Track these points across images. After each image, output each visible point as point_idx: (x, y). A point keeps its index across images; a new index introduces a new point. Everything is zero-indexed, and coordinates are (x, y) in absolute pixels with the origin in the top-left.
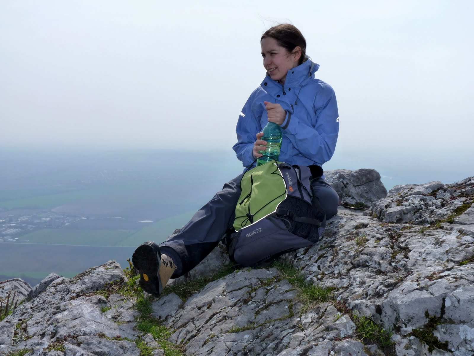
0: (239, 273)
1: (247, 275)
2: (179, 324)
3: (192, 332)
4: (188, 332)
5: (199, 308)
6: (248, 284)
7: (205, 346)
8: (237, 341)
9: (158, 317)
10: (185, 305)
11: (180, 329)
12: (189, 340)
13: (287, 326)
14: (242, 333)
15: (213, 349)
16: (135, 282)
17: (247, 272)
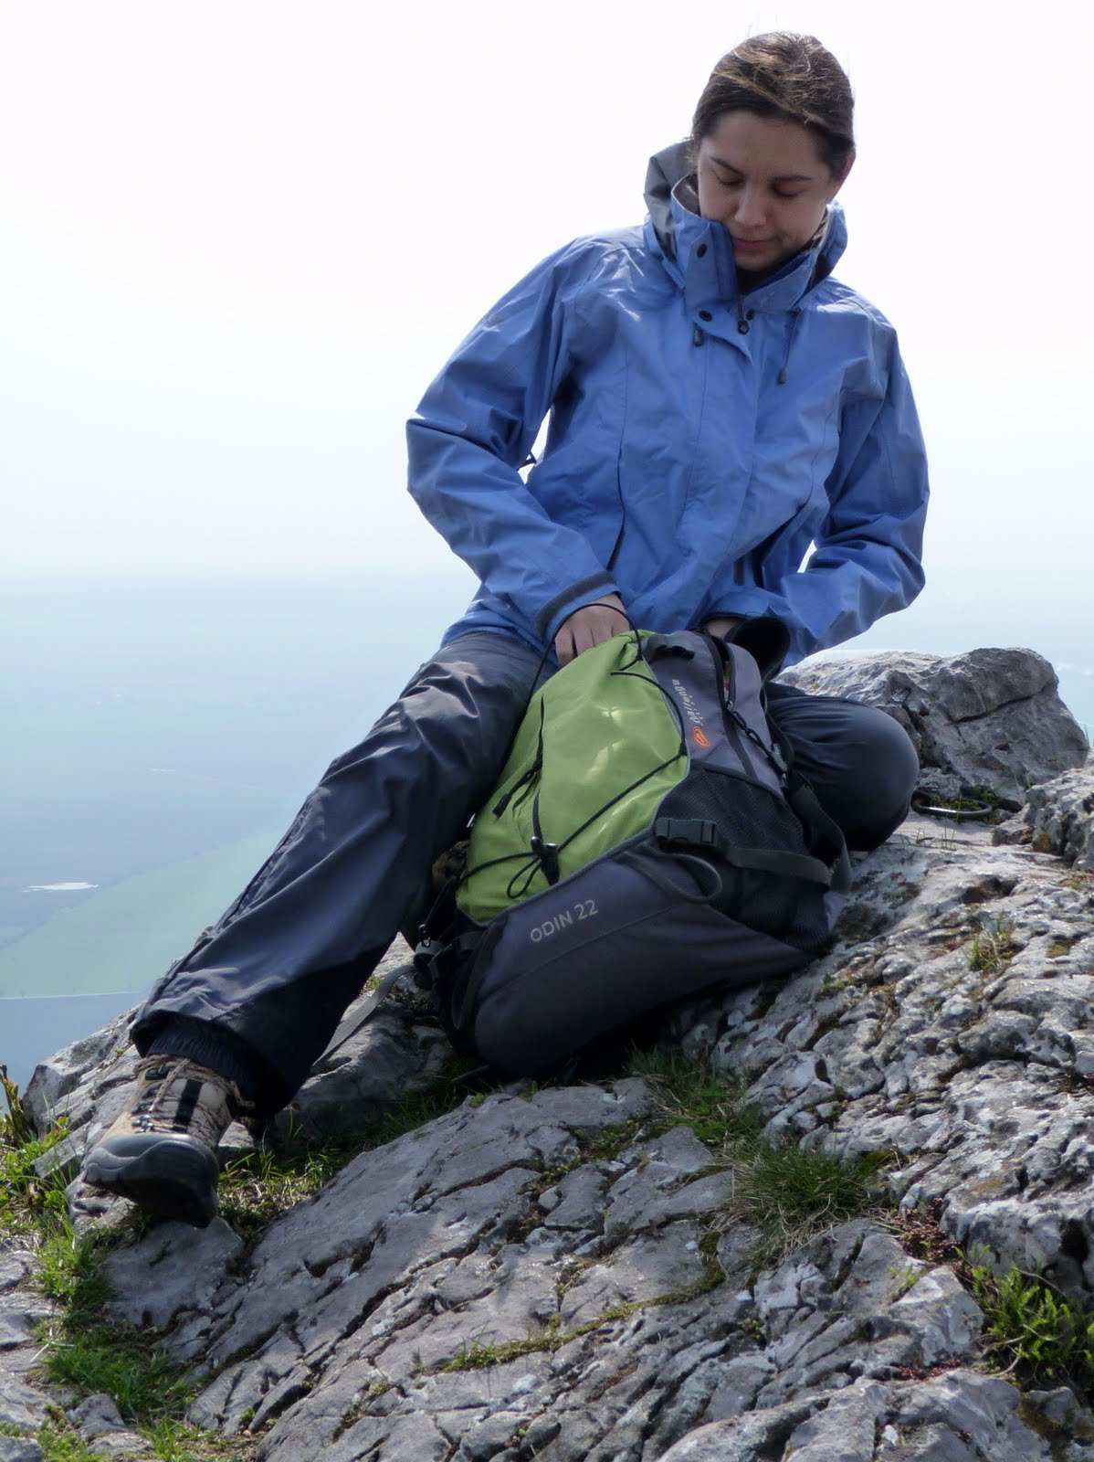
0: (484, 1110)
1: (517, 1116)
2: (233, 1342)
3: (287, 1375)
4: (271, 1376)
5: (318, 1270)
6: (526, 1153)
7: (348, 1432)
8: (486, 1405)
9: (138, 1320)
10: (257, 1260)
11: (236, 1370)
12: (276, 1410)
13: (697, 1330)
14: (506, 1366)
15: (382, 1447)
16: (33, 1167)
17: (519, 1102)
